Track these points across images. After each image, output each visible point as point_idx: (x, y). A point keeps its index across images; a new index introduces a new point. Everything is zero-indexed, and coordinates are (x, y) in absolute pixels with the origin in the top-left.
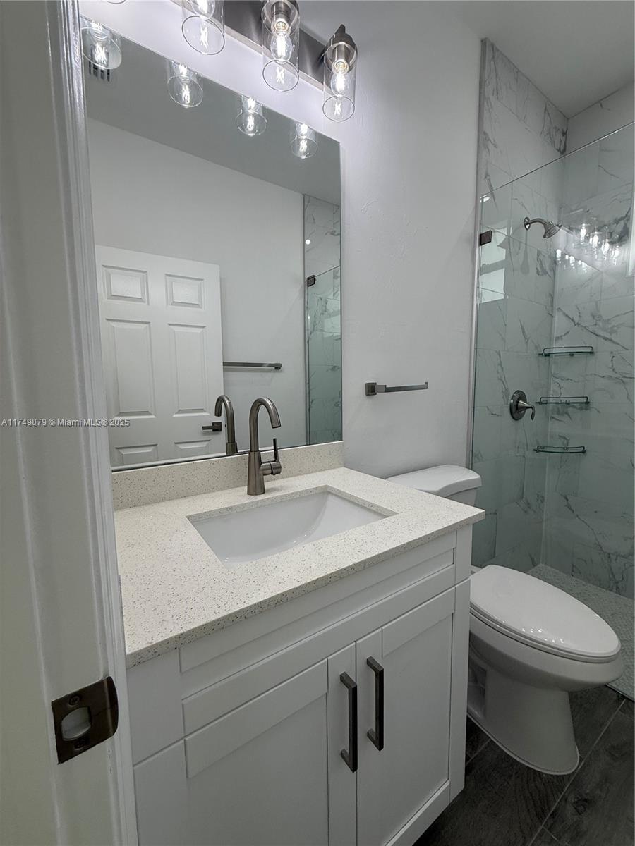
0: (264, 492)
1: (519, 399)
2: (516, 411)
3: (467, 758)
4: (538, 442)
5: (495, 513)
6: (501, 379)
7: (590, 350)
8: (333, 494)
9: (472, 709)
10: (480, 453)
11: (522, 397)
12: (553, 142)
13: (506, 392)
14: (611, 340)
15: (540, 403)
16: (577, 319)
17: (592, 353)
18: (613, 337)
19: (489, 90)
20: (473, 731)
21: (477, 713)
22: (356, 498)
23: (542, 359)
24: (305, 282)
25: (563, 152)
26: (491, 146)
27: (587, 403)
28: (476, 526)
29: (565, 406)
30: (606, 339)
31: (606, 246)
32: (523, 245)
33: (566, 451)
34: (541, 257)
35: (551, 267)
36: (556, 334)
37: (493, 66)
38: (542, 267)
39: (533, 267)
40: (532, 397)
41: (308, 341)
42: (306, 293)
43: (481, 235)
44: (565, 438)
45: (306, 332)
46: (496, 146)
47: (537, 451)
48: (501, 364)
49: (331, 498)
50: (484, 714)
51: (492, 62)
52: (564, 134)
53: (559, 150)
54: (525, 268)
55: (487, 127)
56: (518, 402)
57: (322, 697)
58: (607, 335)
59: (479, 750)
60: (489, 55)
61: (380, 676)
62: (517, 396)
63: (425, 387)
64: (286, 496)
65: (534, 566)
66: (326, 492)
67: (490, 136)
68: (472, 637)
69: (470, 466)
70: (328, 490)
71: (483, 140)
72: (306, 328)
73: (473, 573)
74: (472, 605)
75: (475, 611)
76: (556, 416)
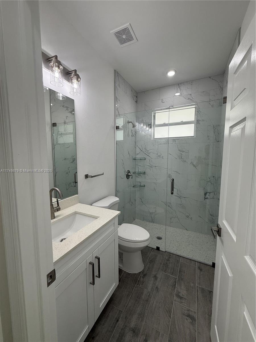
0: (55, 218)
1: (129, 173)
2: (128, 176)
3: (119, 278)
4: (134, 185)
5: (124, 207)
6: (123, 168)
7: (144, 158)
8: (78, 213)
9: (120, 265)
10: (119, 190)
11: (129, 172)
12: (134, 99)
13: (125, 171)
14: (149, 156)
15: (134, 173)
16: (141, 149)
17: (145, 159)
18: (149, 155)
19: (117, 85)
20: (120, 271)
21: (121, 266)
22: (87, 214)
23: (134, 160)
24: (51, 125)
25: (136, 102)
26: (118, 101)
27: (145, 172)
28: (119, 216)
29: (140, 174)
30: (148, 155)
31: (148, 128)
32: (128, 129)
33: (141, 186)
34: (132, 131)
35: (135, 134)
36: (137, 153)
37: (118, 78)
38: (133, 135)
39: (130, 134)
40: (132, 171)
41: (54, 149)
42: (53, 129)
43: (116, 126)
44: (140, 182)
45: (53, 145)
46: (119, 101)
47: (134, 187)
48: (123, 163)
49: (77, 215)
50: (123, 265)
51: (117, 77)
52: (137, 97)
53: (135, 101)
54: (128, 135)
55: (117, 95)
56: (128, 174)
57: (85, 270)
58: (148, 154)
59: (122, 275)
60: (116, 75)
61: (99, 259)
62: (128, 172)
63: (103, 174)
64: (63, 217)
65: (134, 220)
66: (76, 213)
67: (118, 98)
68: (119, 245)
69: (116, 196)
70: (76, 212)
71: (116, 99)
72: (53, 143)
73: (118, 227)
74: (119, 236)
75: (120, 238)
76: (138, 176)
